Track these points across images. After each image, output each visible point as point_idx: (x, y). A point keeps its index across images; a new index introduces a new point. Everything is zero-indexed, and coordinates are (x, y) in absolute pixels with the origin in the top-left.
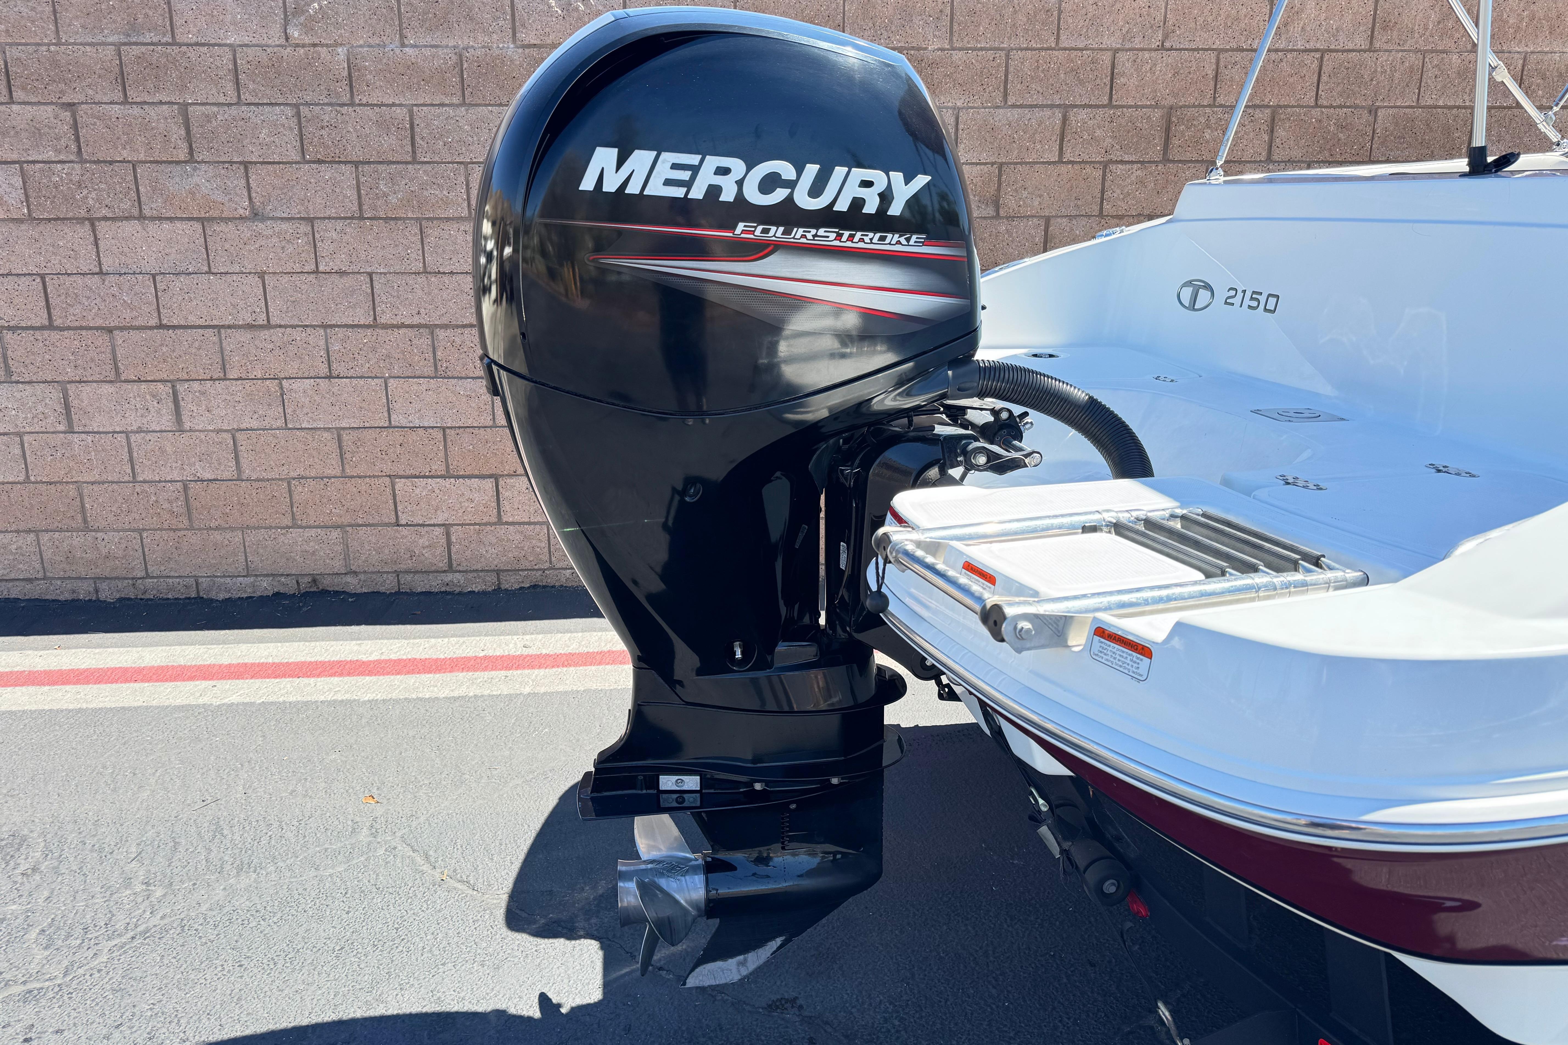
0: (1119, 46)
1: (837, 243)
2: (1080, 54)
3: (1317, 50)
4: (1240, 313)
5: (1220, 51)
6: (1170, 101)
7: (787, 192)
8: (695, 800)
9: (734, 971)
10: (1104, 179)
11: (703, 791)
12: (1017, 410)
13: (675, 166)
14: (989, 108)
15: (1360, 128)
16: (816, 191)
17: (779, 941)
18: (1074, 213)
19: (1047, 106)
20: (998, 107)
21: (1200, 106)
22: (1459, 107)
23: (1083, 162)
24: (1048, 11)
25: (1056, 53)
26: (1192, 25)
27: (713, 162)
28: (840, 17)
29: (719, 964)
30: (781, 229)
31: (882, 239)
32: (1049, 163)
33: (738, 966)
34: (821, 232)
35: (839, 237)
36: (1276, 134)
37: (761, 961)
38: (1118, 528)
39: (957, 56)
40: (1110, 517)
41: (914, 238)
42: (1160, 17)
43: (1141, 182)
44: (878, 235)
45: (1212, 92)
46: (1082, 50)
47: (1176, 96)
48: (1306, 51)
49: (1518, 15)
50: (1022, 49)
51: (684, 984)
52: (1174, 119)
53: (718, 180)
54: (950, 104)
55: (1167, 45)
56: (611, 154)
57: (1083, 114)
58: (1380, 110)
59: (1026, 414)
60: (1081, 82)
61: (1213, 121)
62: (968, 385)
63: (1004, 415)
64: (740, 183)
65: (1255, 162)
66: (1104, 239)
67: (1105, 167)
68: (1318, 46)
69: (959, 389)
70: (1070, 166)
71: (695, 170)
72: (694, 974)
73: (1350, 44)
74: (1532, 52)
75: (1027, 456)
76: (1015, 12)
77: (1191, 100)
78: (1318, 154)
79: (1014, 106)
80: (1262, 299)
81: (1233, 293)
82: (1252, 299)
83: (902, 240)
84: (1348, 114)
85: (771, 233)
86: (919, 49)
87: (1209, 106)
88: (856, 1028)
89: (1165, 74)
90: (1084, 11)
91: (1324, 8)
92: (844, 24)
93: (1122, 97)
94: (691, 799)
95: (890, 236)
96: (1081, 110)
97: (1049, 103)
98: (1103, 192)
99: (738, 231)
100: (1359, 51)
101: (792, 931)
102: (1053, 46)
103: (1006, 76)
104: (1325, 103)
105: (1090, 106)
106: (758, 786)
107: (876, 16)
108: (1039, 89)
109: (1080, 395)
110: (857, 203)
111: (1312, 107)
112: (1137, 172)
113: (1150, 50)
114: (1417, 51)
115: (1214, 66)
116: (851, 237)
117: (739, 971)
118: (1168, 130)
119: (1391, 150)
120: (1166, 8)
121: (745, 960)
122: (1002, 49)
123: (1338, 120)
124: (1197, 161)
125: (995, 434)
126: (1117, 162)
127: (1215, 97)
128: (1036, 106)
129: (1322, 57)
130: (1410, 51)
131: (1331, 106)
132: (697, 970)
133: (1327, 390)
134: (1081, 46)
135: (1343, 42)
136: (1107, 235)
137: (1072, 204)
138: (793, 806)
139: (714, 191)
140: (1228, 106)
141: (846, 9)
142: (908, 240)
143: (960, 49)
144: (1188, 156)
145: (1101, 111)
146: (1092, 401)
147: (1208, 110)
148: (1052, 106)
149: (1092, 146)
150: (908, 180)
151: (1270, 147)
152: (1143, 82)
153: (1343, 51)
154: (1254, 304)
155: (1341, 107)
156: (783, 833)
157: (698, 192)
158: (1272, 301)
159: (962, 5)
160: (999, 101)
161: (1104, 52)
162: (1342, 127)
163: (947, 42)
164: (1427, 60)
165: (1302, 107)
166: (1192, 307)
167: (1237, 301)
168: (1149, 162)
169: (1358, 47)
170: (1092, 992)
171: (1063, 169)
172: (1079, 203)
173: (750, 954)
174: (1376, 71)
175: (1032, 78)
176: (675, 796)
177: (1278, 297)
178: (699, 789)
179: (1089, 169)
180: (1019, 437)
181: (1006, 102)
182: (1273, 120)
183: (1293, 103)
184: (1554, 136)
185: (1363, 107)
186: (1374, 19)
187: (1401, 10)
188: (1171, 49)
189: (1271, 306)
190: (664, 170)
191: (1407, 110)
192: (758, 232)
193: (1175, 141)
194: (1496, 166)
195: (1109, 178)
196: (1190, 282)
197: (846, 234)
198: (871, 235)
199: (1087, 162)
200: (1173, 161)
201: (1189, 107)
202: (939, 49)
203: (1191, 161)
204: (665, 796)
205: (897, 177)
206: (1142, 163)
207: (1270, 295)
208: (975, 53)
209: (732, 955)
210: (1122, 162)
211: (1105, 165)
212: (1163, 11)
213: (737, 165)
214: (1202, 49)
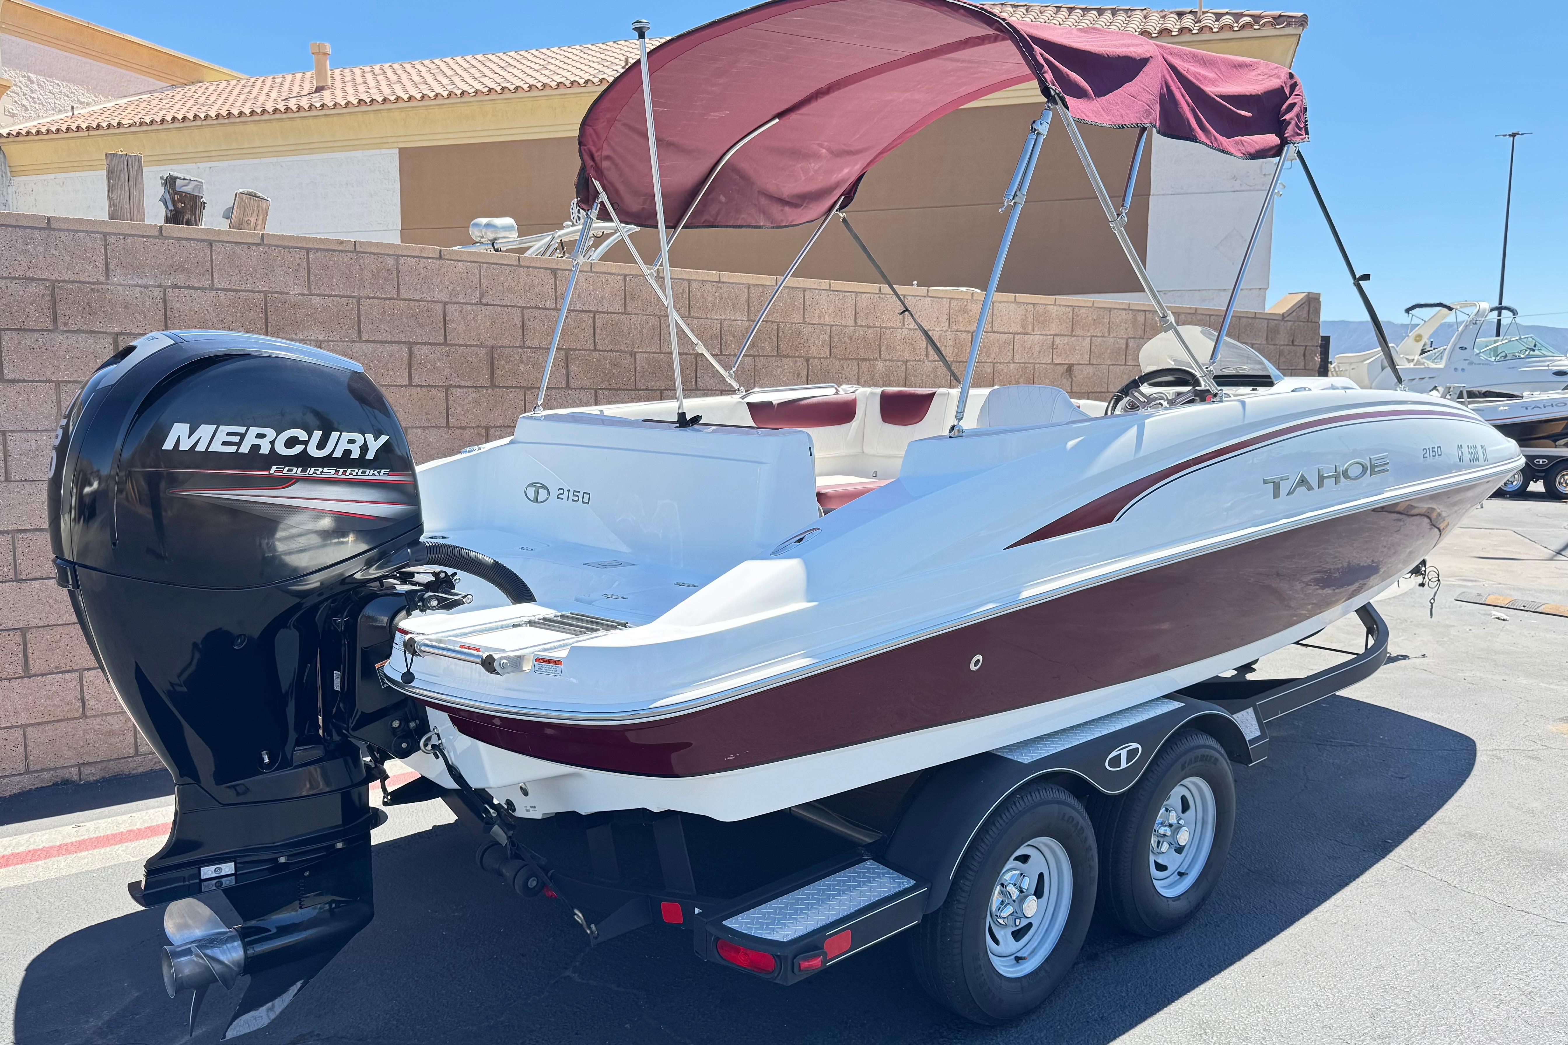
0: (447, 300)
1: (336, 476)
2: (417, 304)
3: (590, 311)
4: (567, 504)
5: (523, 308)
6: (491, 342)
7: (302, 447)
8: (231, 882)
9: (265, 1017)
10: (447, 399)
11: (238, 873)
12: (450, 571)
13: (229, 434)
14: (347, 342)
15: (627, 366)
16: (321, 446)
17: (299, 984)
18: (426, 425)
19: (395, 342)
20: (354, 342)
21: (513, 347)
22: (686, 354)
23: (429, 386)
24: (388, 270)
25: (399, 302)
26: (500, 288)
27: (254, 431)
28: (208, 264)
29: (252, 1013)
30: (300, 469)
31: (364, 472)
32: (402, 386)
33: (268, 1012)
34: (326, 470)
35: (337, 472)
36: (570, 369)
37: (286, 1004)
38: (531, 623)
39: (316, 300)
40: (526, 619)
41: (383, 471)
42: (476, 281)
43: (477, 402)
44: (361, 471)
45: (521, 337)
46: (418, 301)
47: (495, 339)
48: (583, 311)
49: (713, 295)
50: (370, 298)
51: (224, 1037)
52: (495, 356)
53: (258, 441)
54: (313, 338)
55: (484, 301)
56: (186, 427)
57: (425, 350)
58: (637, 354)
59: (455, 574)
60: (421, 326)
61: (525, 358)
62: (421, 558)
63: (442, 575)
64: (272, 443)
65: (559, 388)
66: (467, 455)
67: (447, 390)
68: (591, 308)
69: (416, 561)
70: (419, 389)
71: (243, 436)
72: (232, 1027)
73: (611, 308)
74: (725, 320)
75: (464, 597)
76: (362, 269)
77: (506, 342)
78: (601, 383)
79: (367, 341)
80: (581, 495)
81: (561, 491)
82: (574, 495)
83: (376, 473)
84: (618, 356)
85: (294, 472)
86: (281, 293)
87: (520, 347)
88: (365, 1033)
89: (485, 323)
90: (417, 273)
91: (591, 282)
92: (212, 270)
93: (454, 338)
94: (228, 882)
95: (368, 471)
96: (423, 346)
97: (397, 340)
98: (447, 409)
99: (272, 471)
100: (619, 313)
101: (308, 975)
102: (395, 297)
103: (359, 317)
104: (601, 348)
105: (430, 344)
106: (282, 860)
107: (241, 265)
108: (387, 329)
109: (489, 560)
110: (347, 452)
111: (592, 350)
112: (473, 395)
113: (472, 304)
114: (655, 315)
115: (520, 319)
116: (344, 472)
117: (268, 1016)
118: (492, 363)
119: (648, 381)
120: (480, 275)
121: (273, 1006)
122: (354, 297)
123: (611, 360)
124: (516, 387)
125: (438, 587)
126: (455, 386)
127: (524, 341)
128: (386, 342)
129: (594, 317)
130: (650, 315)
131: (605, 351)
132: (234, 1023)
133: (624, 549)
134: (418, 298)
135: (606, 307)
136: (469, 452)
137: (424, 418)
138: (307, 874)
139: (255, 448)
140: (534, 348)
141: (214, 258)
142: (379, 473)
143: (318, 295)
144: (509, 383)
145: (439, 348)
146: (496, 564)
147: (520, 350)
148: (399, 343)
149: (434, 373)
150: (376, 439)
151: (568, 377)
152: (469, 327)
153: (608, 313)
154: (576, 498)
155: (611, 351)
156: (299, 896)
157: (245, 449)
158: (586, 496)
159: (317, 261)
160: (354, 336)
161: (436, 304)
162: (615, 365)
163: (306, 289)
164: (662, 321)
165: (586, 350)
166: (536, 500)
167: (565, 496)
168: (481, 387)
169: (617, 311)
170: (527, 969)
171: (414, 391)
172: (430, 417)
173: (277, 1000)
174: (631, 328)
175: (381, 320)
176: (214, 882)
177: (589, 494)
178: (233, 872)
179: (434, 392)
180: (453, 587)
181: (360, 338)
182: (567, 358)
183: (579, 347)
184: (735, 385)
185: (626, 352)
186: (625, 292)
187: (641, 287)
188: (487, 304)
189: (586, 500)
190: (221, 436)
191: (655, 355)
192: (285, 471)
193: (499, 372)
194: (692, 423)
195: (451, 398)
196: (532, 484)
197: (341, 470)
198: (357, 471)
199: (432, 386)
200: (499, 387)
201: (505, 347)
202: (299, 294)
203: (512, 387)
204: (205, 883)
205: (370, 437)
206: (475, 387)
207: (584, 493)
208: (331, 299)
209: (262, 1005)
210: (459, 387)
211: (447, 389)
212: (478, 276)
213: (270, 433)
214: (510, 306)
